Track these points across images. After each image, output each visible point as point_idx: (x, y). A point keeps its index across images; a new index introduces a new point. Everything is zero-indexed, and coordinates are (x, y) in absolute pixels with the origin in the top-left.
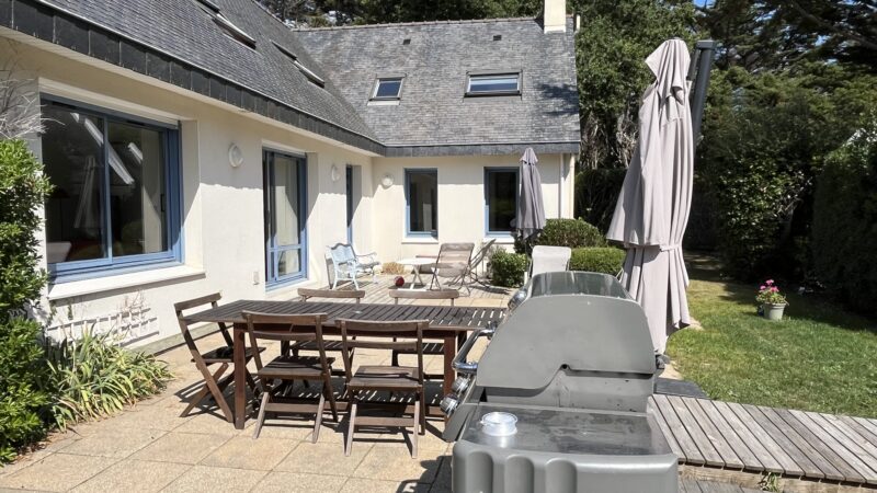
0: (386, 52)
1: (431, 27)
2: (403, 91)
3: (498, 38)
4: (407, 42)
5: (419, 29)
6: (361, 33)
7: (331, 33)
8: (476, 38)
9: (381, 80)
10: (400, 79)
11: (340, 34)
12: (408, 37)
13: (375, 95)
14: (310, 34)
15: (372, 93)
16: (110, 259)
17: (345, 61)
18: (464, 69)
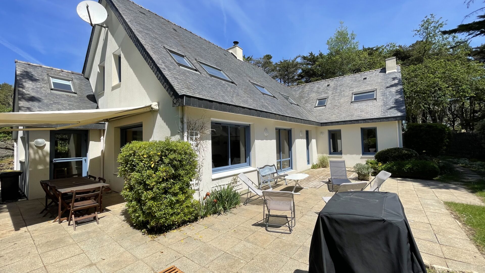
0: (321, 90)
1: (337, 79)
2: (327, 103)
3: (365, 79)
4: (328, 85)
5: (333, 80)
6: (312, 85)
7: (302, 86)
8: (356, 80)
9: (319, 100)
10: (326, 99)
11: (304, 87)
12: (328, 84)
13: (317, 105)
14: (295, 88)
15: (316, 105)
16: (230, 166)
17: (306, 95)
18: (351, 92)
